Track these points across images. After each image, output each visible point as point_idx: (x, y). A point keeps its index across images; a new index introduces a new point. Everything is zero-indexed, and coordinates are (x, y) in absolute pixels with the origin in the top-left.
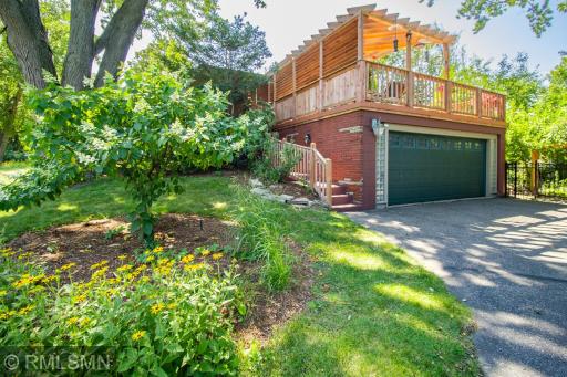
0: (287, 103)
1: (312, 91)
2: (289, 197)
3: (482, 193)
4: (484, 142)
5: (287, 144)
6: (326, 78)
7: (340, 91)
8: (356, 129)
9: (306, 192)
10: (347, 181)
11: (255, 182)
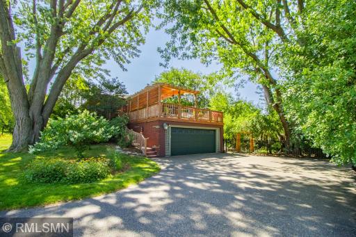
0: (135, 113)
1: (144, 110)
2: (130, 152)
3: (214, 151)
4: (215, 131)
5: (132, 132)
6: (150, 106)
7: (153, 112)
8: (157, 127)
9: (137, 151)
10: (155, 147)
11: (118, 147)
